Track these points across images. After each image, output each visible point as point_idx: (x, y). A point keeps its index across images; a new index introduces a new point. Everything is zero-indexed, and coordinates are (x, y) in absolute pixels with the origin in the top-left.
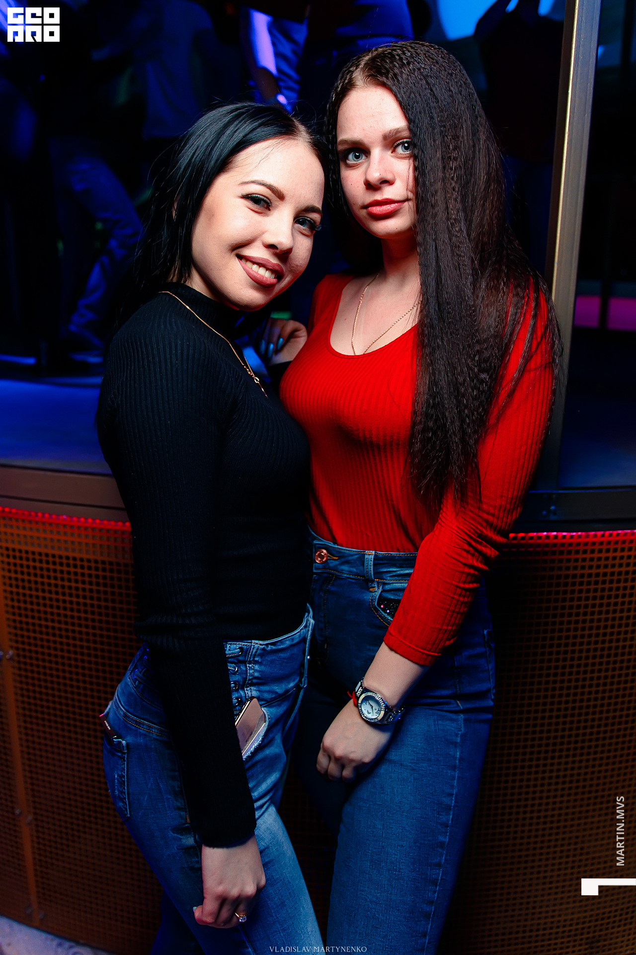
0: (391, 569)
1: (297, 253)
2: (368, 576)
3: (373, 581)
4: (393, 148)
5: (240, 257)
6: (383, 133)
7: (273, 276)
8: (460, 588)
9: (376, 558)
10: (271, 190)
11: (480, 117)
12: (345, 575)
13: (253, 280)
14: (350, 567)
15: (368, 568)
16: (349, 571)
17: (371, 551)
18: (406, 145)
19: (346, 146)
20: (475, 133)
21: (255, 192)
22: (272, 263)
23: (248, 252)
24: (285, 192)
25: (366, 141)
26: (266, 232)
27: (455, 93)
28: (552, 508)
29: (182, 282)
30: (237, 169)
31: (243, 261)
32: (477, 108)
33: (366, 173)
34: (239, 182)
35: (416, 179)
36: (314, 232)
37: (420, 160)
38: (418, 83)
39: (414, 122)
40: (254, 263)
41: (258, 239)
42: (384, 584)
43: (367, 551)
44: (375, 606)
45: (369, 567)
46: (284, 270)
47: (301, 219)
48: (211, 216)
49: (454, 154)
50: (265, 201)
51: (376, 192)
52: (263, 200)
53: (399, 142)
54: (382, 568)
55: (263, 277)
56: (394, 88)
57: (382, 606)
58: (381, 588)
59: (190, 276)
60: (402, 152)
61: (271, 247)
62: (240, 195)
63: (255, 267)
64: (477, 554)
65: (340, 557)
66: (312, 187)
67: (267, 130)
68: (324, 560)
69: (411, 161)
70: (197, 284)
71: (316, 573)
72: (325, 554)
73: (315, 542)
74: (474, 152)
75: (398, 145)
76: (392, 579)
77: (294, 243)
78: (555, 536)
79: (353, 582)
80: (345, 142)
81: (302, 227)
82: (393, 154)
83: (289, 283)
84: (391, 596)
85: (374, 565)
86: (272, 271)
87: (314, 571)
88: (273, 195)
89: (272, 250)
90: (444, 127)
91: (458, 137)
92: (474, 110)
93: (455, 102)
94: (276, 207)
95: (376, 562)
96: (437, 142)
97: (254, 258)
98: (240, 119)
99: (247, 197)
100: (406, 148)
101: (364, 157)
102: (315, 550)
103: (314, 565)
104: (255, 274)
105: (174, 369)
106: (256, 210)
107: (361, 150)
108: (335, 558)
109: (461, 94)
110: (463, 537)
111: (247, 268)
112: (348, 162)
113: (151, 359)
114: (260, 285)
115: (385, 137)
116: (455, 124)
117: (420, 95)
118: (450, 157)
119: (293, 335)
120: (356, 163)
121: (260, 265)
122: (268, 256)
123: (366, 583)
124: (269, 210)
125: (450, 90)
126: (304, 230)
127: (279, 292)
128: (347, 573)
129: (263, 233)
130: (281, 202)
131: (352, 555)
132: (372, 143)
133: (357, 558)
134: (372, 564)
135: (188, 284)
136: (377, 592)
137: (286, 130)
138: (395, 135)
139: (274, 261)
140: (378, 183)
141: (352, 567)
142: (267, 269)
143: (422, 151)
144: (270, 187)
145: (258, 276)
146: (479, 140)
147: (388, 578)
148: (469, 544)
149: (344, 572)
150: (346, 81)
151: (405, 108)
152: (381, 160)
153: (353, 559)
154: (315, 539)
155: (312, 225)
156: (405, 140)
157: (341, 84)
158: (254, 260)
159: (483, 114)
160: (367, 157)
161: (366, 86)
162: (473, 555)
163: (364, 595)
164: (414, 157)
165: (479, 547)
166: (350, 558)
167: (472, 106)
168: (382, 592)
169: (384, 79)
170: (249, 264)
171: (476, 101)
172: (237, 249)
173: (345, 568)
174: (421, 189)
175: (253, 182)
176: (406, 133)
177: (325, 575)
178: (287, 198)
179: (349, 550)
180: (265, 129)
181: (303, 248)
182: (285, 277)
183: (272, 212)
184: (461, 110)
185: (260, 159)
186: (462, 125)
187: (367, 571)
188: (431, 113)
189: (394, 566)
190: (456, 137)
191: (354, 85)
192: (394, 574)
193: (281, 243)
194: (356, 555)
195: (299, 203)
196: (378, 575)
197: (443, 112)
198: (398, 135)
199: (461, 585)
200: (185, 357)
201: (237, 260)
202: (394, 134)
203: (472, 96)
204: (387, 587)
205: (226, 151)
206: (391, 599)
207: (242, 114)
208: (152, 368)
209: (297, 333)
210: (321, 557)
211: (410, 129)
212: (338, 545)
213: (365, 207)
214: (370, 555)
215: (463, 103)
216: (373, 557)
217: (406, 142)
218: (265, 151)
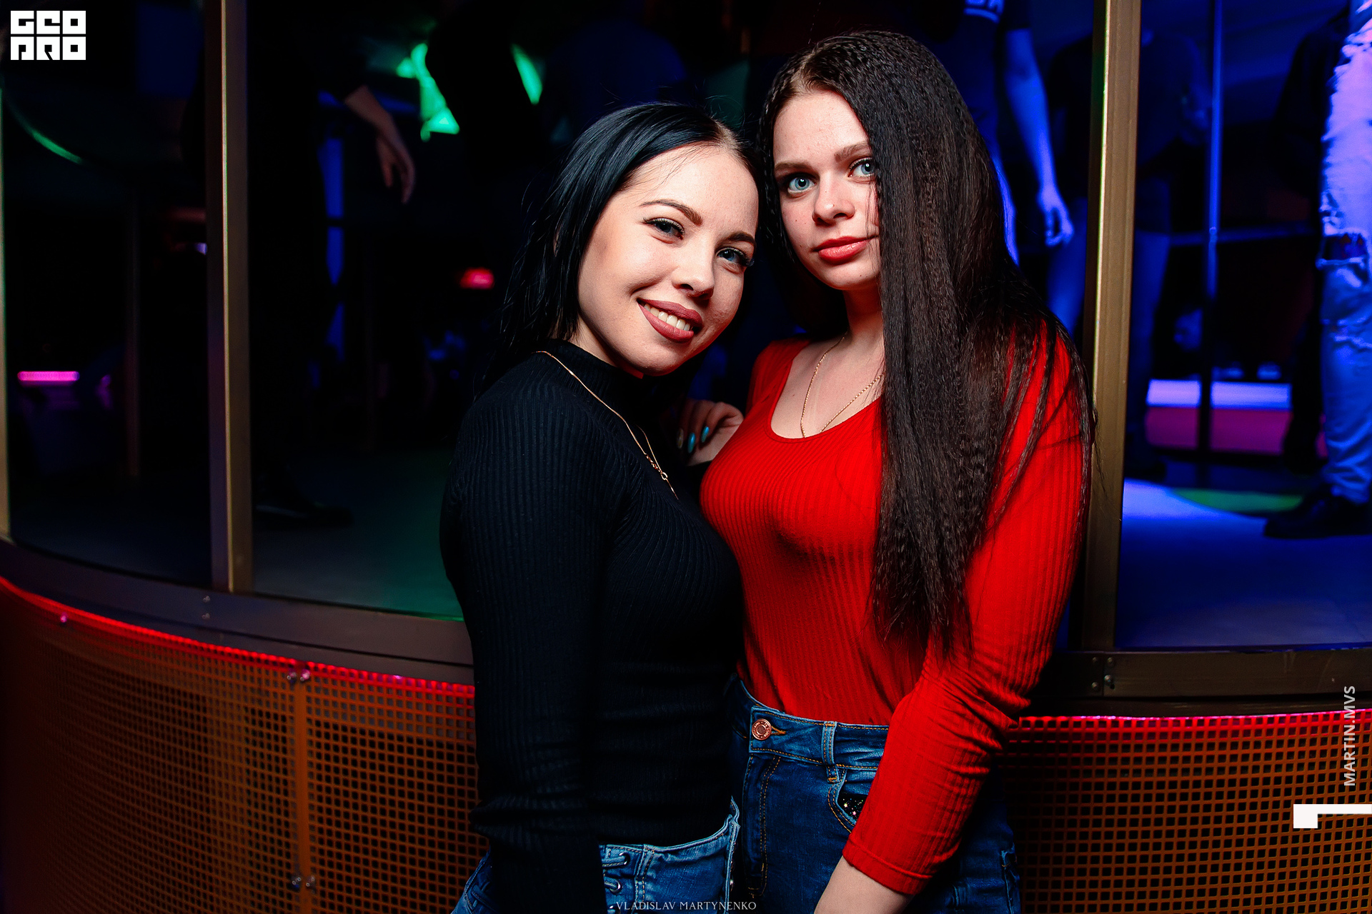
0: (861, 750)
1: (721, 296)
2: (826, 758)
3: (832, 767)
4: (849, 170)
5: (641, 302)
6: (834, 152)
7: (687, 327)
8: (952, 772)
9: (839, 732)
10: (683, 212)
11: (967, 122)
12: (795, 758)
13: (660, 333)
14: (801, 745)
15: (826, 746)
16: (800, 752)
17: (831, 722)
18: (867, 165)
19: (786, 172)
20: (961, 144)
21: (664, 215)
22: (686, 310)
23: (651, 295)
24: (702, 215)
25: (813, 163)
26: (677, 268)
27: (930, 94)
28: (1107, 678)
29: (565, 339)
30: (637, 187)
31: (647, 307)
32: (962, 111)
33: (814, 205)
34: (640, 204)
35: (880, 210)
36: (745, 268)
37: (884, 183)
38: (879, 85)
39: (876, 135)
40: (661, 310)
41: (667, 278)
42: (850, 772)
43: (825, 722)
44: (836, 805)
45: (828, 745)
46: (703, 318)
47: (726, 251)
48: (604, 249)
49: (931, 175)
50: (676, 227)
51: (830, 229)
52: (672, 225)
53: (857, 162)
54: (847, 748)
55: (673, 328)
56: (846, 93)
57: (846, 805)
58: (844, 778)
59: (575, 329)
60: (862, 175)
61: (684, 286)
62: (642, 220)
63: (662, 315)
64: (977, 720)
65: (788, 731)
66: (740, 207)
67: (679, 135)
68: (765, 736)
69: (873, 186)
70: (585, 341)
71: (753, 755)
72: (768, 727)
73: (754, 708)
74: (961, 169)
75: (857, 166)
76: (861, 764)
77: (715, 283)
78: (1112, 721)
79: (805, 768)
80: (785, 166)
81: (727, 261)
82: (850, 178)
83: (711, 337)
84: (858, 790)
85: (835, 742)
86: (687, 319)
87: (751, 751)
88: (686, 218)
89: (684, 291)
90: (917, 138)
91: (936, 151)
92: (958, 115)
93: (931, 106)
94: (691, 234)
95: (839, 738)
96: (907, 159)
97: (661, 303)
98: (643, 123)
99: (651, 222)
100: (867, 169)
101: (811, 184)
102: (754, 720)
103: (751, 742)
104: (662, 325)
105: (542, 448)
106: (664, 239)
107: (807, 174)
108: (781, 732)
109: (939, 96)
110: (953, 694)
111: (651, 317)
112: (790, 191)
113: (511, 433)
114: (670, 339)
115: (838, 157)
116: (931, 134)
117: (882, 100)
118: (926, 179)
119: (722, 423)
120: (801, 193)
121: (669, 312)
122: (680, 299)
123: (821, 769)
124: (682, 238)
125: (923, 91)
126: (729, 264)
127: (698, 349)
128: (798, 754)
129: (673, 270)
130: (697, 228)
131: (805, 728)
132: (822, 165)
133: (812, 731)
134: (833, 740)
135: (574, 342)
136: (839, 782)
137: (704, 134)
138: (852, 153)
139: (689, 306)
140: (831, 217)
141: (805, 746)
142: (679, 318)
143: (888, 172)
144: (682, 209)
145: (667, 327)
146: (967, 153)
147: (857, 764)
148: (965, 705)
149: (793, 752)
150: (783, 88)
151: (863, 118)
152: (835, 185)
153: (806, 734)
154: (754, 704)
155: (741, 259)
156: (865, 159)
157: (776, 92)
158: (661, 306)
159: (971, 119)
160: (815, 183)
161: (809, 92)
162: (971, 722)
163: (820, 788)
164: (877, 181)
165: (979, 709)
166: (803, 732)
167: (956, 108)
168: (845, 783)
169: (833, 83)
170: (654, 312)
171: (960, 103)
172: (638, 291)
173: (795, 747)
174: (885, 222)
175: (658, 202)
176: (866, 151)
177: (767, 757)
178: (705, 222)
179: (801, 720)
180: (676, 134)
181: (729, 289)
182: (705, 328)
183: (685, 242)
184: (939, 115)
185: (668, 172)
186: (943, 136)
187: (824, 751)
188: (898, 122)
189: (865, 744)
190: (934, 152)
191: (793, 92)
192: (865, 757)
193: (697, 282)
194: (810, 727)
195: (722, 228)
196: (841, 757)
197: (914, 120)
198: (856, 154)
199: (955, 768)
200: (557, 432)
201: (638, 306)
202: (850, 153)
203: (954, 96)
204: (854, 777)
205: (623, 165)
206: (858, 794)
207: (647, 115)
208: (511, 446)
209: (729, 420)
210: (761, 730)
211: (870, 145)
212: (786, 713)
213: (816, 249)
214: (830, 728)
215: (942, 106)
216: (834, 730)
217: (867, 162)
218: (675, 162)
